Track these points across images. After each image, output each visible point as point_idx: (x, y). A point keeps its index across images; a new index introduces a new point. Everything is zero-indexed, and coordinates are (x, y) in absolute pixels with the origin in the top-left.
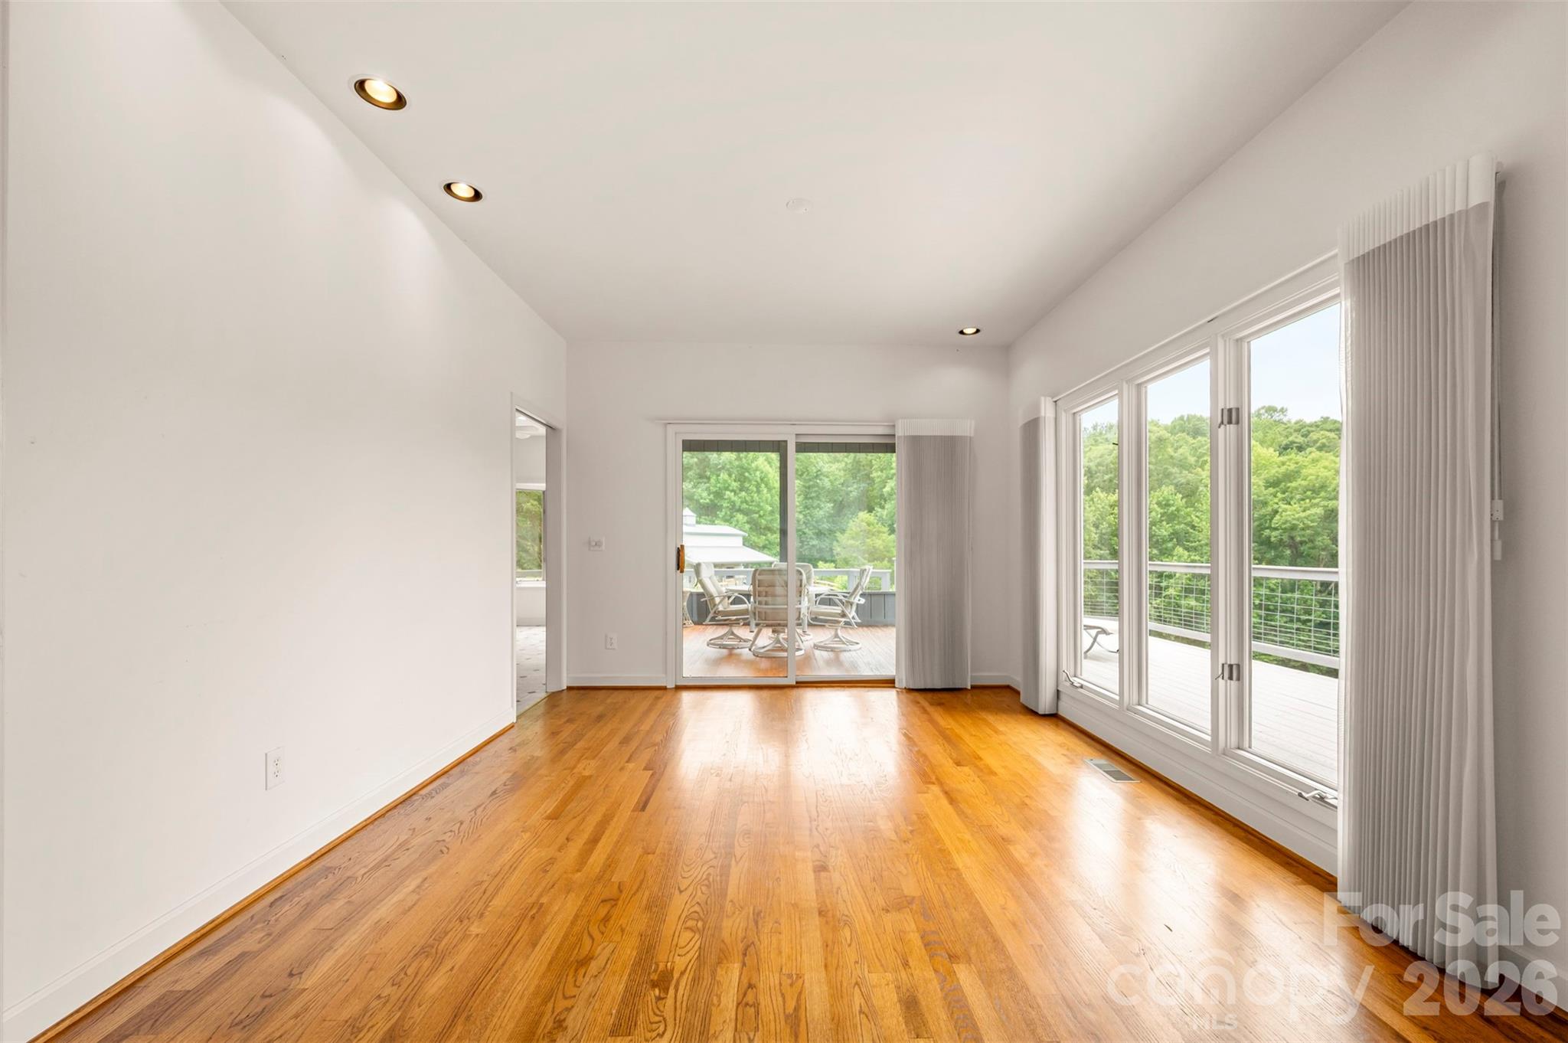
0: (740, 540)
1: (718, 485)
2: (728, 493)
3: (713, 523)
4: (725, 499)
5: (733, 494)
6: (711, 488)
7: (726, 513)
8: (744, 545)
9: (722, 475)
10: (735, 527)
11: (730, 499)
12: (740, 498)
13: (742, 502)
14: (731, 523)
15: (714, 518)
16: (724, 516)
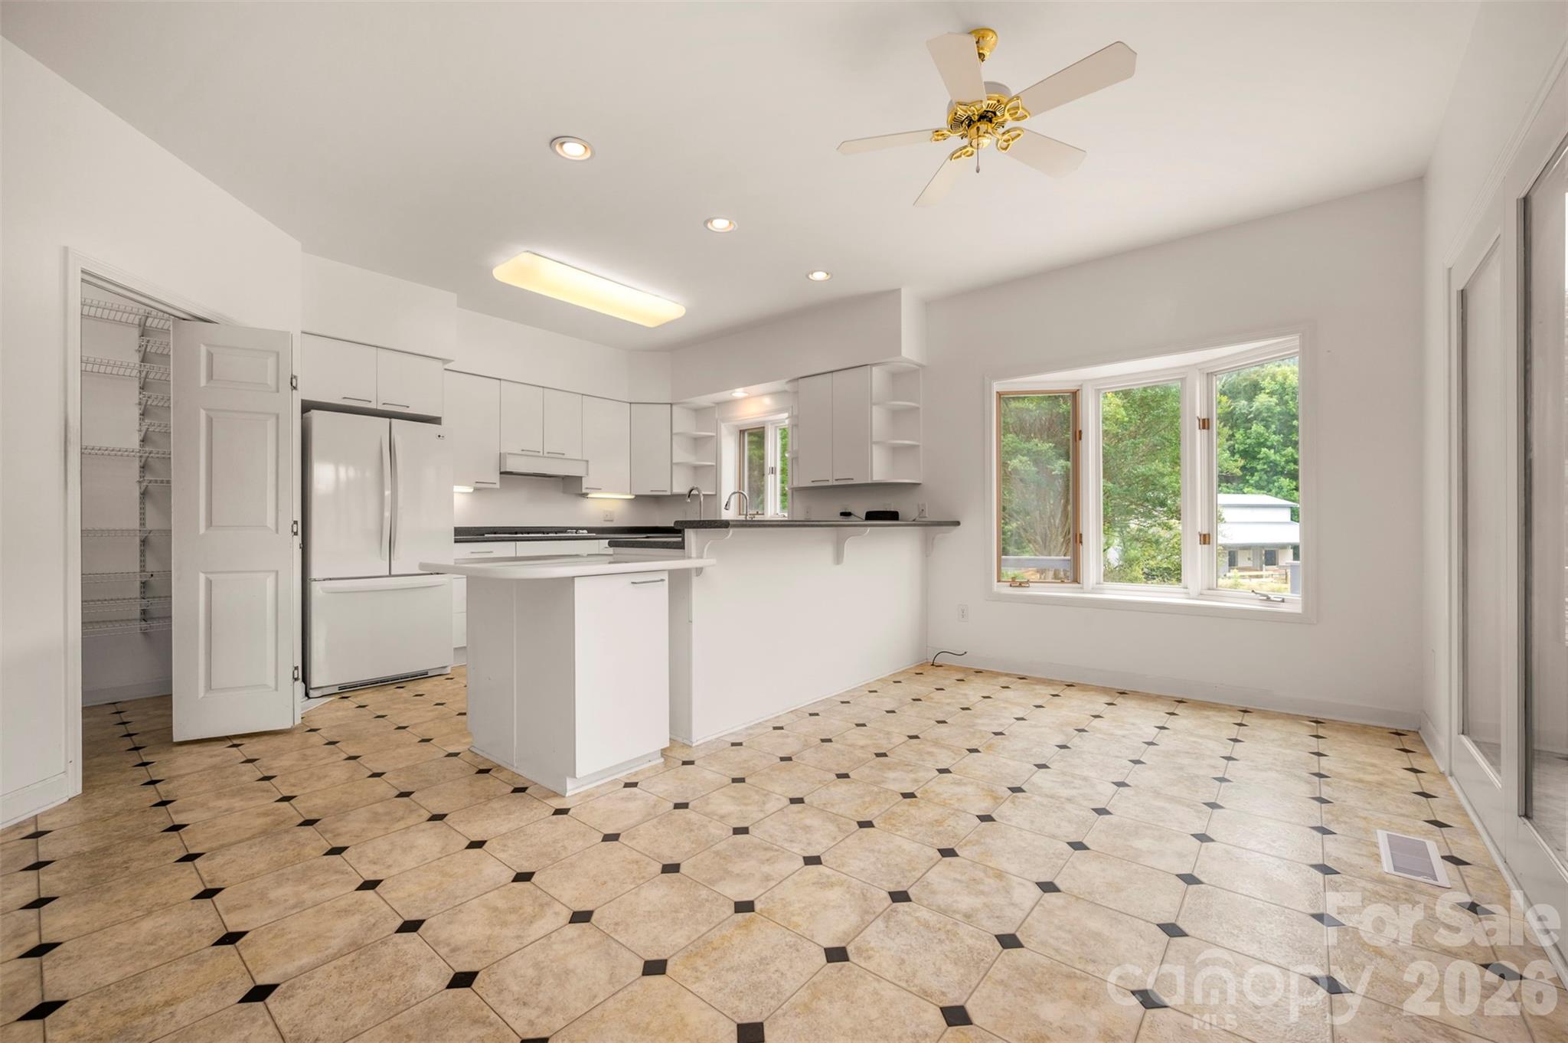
0: (1286, 515)
1: (1248, 441)
2: (1264, 450)
3: (1241, 491)
4: (1259, 459)
5: (1272, 451)
6: (1236, 446)
7: (1260, 478)
8: (1292, 520)
9: (1254, 427)
10: (1276, 495)
11: (1267, 457)
12: (1284, 456)
13: (1287, 462)
14: (1270, 491)
15: (1241, 485)
16: (1257, 482)
